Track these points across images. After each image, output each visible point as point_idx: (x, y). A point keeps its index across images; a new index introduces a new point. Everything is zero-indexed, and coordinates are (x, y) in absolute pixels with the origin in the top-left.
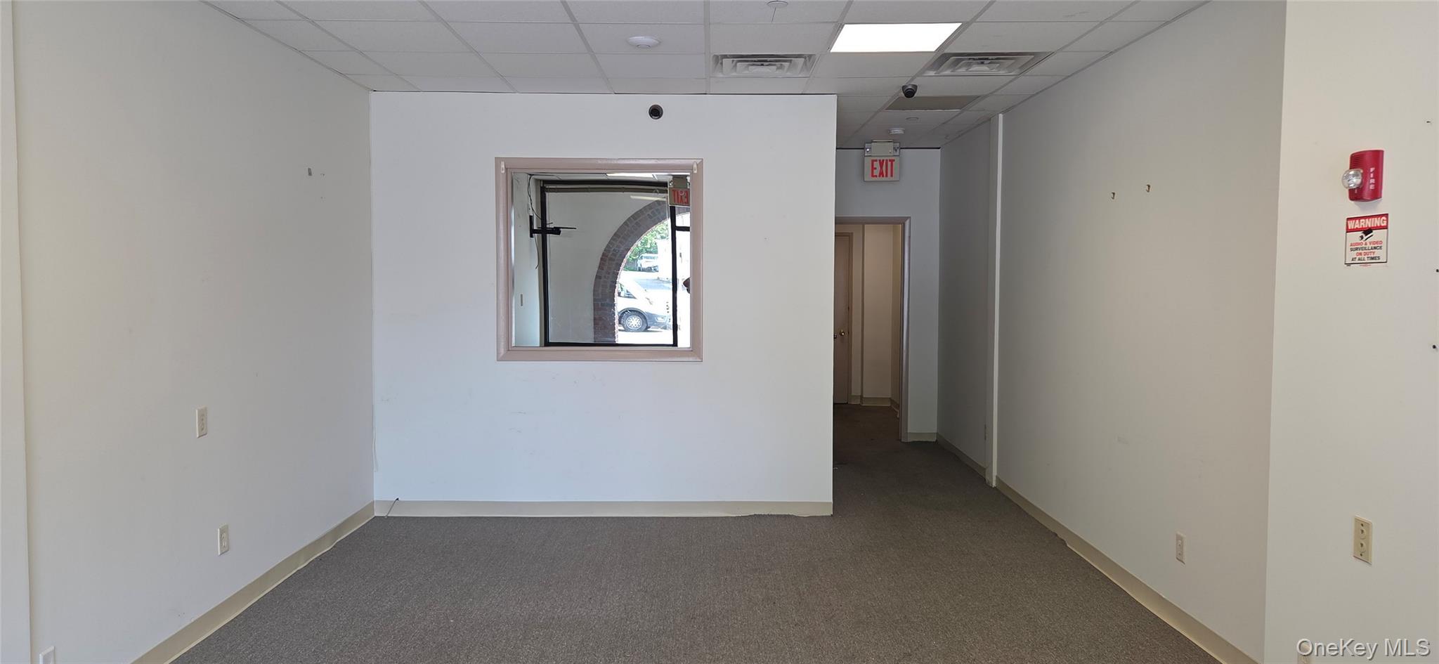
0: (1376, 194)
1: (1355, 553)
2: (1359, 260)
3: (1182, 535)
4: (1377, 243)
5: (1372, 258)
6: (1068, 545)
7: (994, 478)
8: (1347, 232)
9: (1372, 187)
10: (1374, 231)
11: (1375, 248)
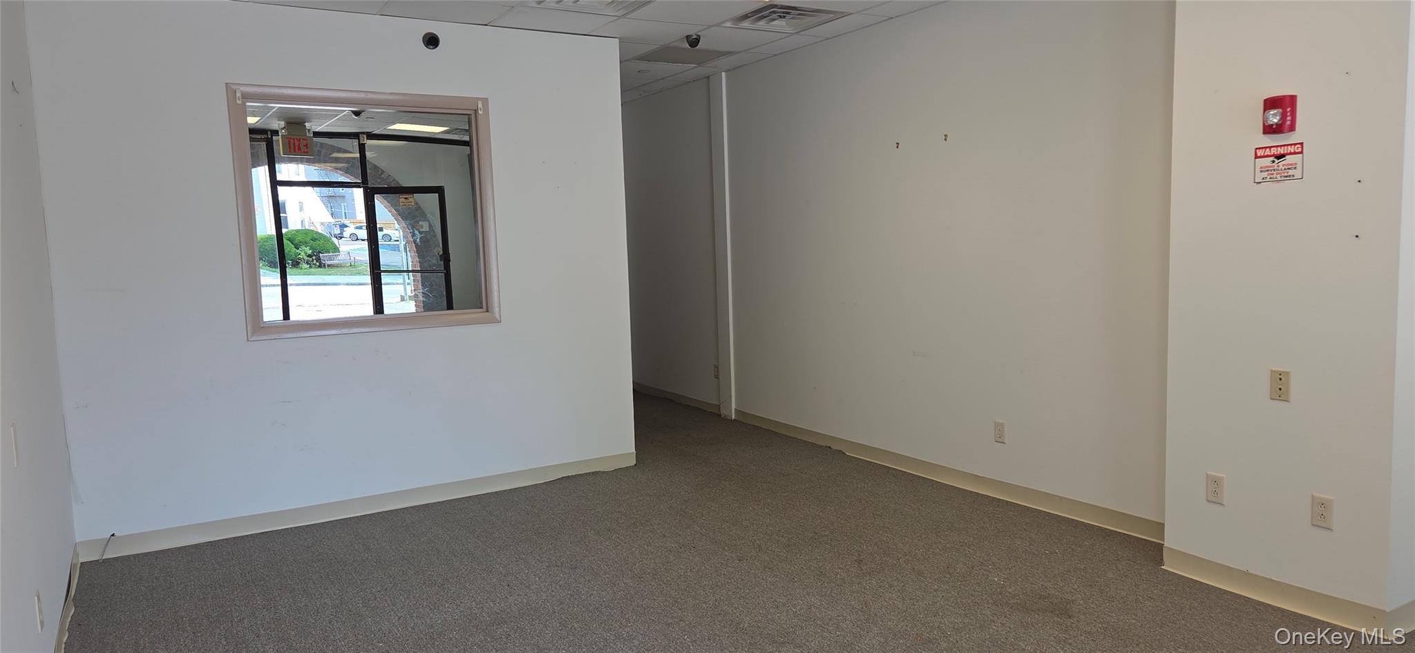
0: (1292, 128)
1: (1271, 395)
2: (1271, 178)
3: (1001, 421)
4: (1291, 164)
5: (1286, 177)
6: (847, 454)
7: (733, 411)
8: (1256, 158)
9: (1288, 123)
10: (1287, 156)
11: (1289, 169)
